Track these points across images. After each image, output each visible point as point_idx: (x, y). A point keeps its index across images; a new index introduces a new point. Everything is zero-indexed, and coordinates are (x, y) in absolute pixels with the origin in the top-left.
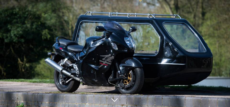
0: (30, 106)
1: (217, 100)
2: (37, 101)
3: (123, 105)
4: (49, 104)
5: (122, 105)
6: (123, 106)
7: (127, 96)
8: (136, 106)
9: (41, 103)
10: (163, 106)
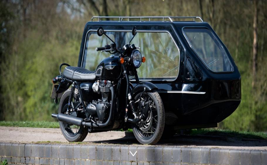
0: (15, 163)
1: (250, 153)
2: (24, 156)
3: (133, 161)
4: (39, 160)
5: (131, 162)
6: (133, 163)
7: (137, 147)
8: (149, 162)
9: (29, 159)
10: (182, 163)
